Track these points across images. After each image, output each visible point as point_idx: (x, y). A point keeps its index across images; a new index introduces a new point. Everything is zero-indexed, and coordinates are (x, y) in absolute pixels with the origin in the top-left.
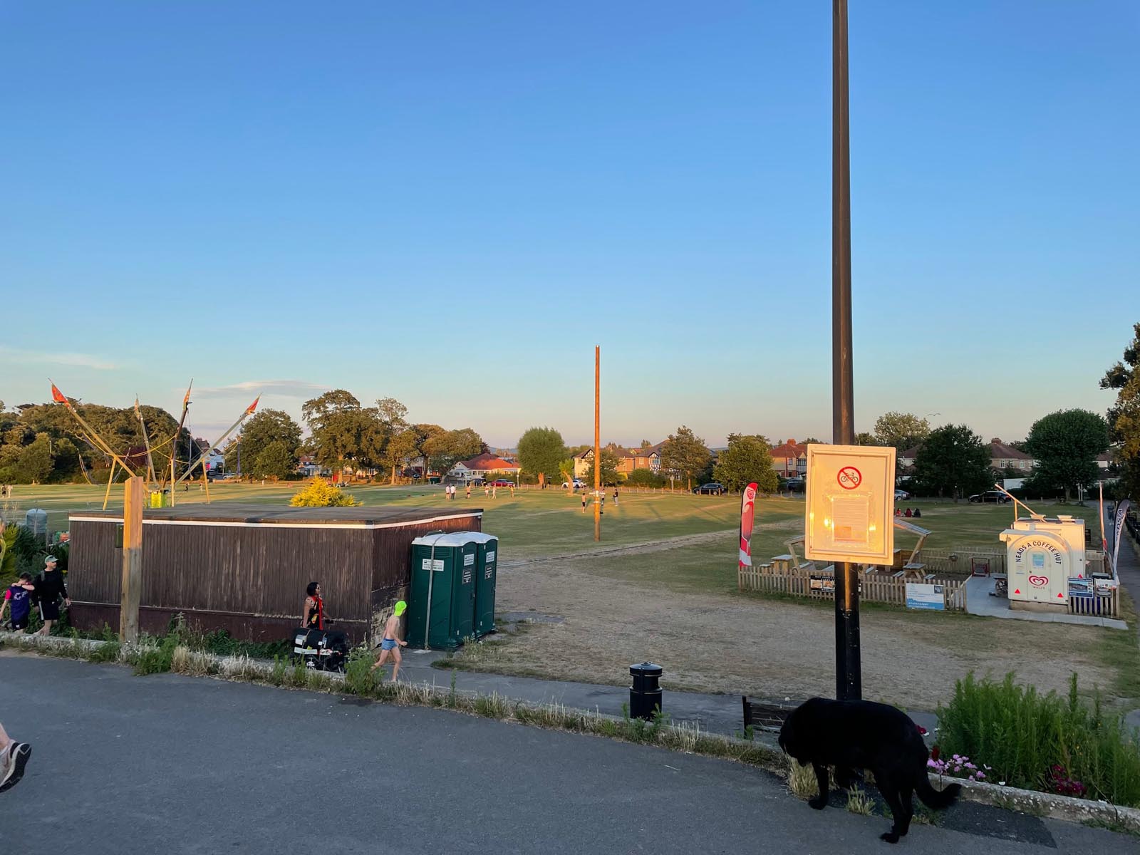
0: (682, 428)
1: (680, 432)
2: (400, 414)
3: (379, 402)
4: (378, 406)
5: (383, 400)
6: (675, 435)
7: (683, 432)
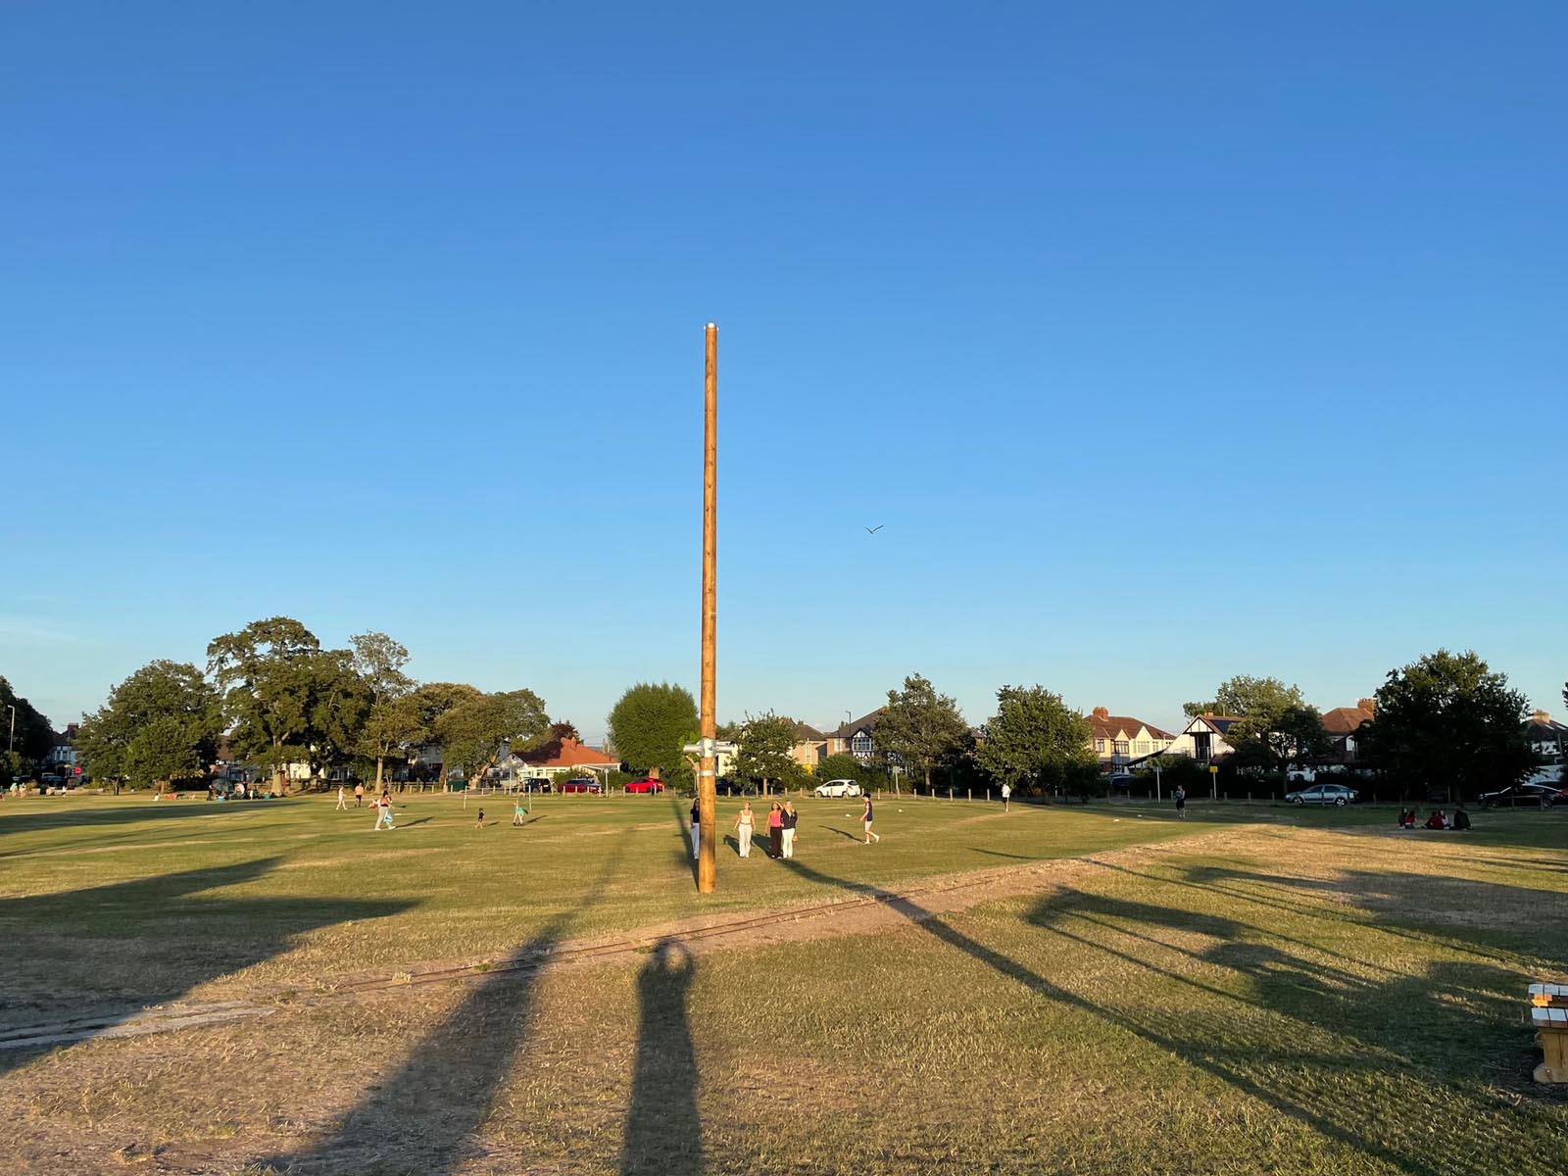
0: (912, 678)
1: (910, 685)
2: (394, 660)
3: (357, 640)
4: (353, 648)
5: (363, 637)
6: (901, 690)
7: (915, 686)
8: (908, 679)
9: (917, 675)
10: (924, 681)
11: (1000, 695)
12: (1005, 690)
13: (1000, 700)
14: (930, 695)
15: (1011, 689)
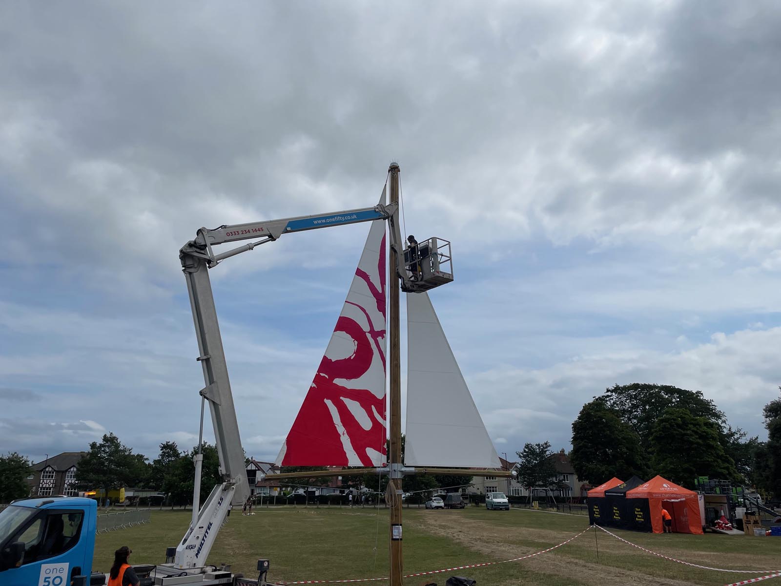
0: (108, 435)
1: (105, 439)
6: (100, 441)
7: (110, 440)
8: (105, 435)
9: (112, 433)
10: (115, 437)
11: (163, 447)
12: (167, 444)
13: (161, 450)
14: (117, 445)
15: (170, 443)
